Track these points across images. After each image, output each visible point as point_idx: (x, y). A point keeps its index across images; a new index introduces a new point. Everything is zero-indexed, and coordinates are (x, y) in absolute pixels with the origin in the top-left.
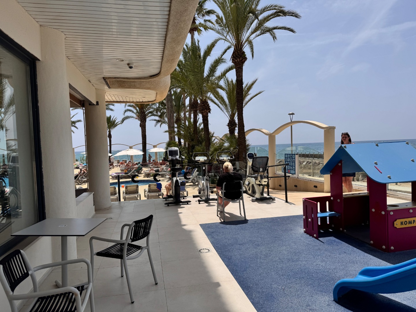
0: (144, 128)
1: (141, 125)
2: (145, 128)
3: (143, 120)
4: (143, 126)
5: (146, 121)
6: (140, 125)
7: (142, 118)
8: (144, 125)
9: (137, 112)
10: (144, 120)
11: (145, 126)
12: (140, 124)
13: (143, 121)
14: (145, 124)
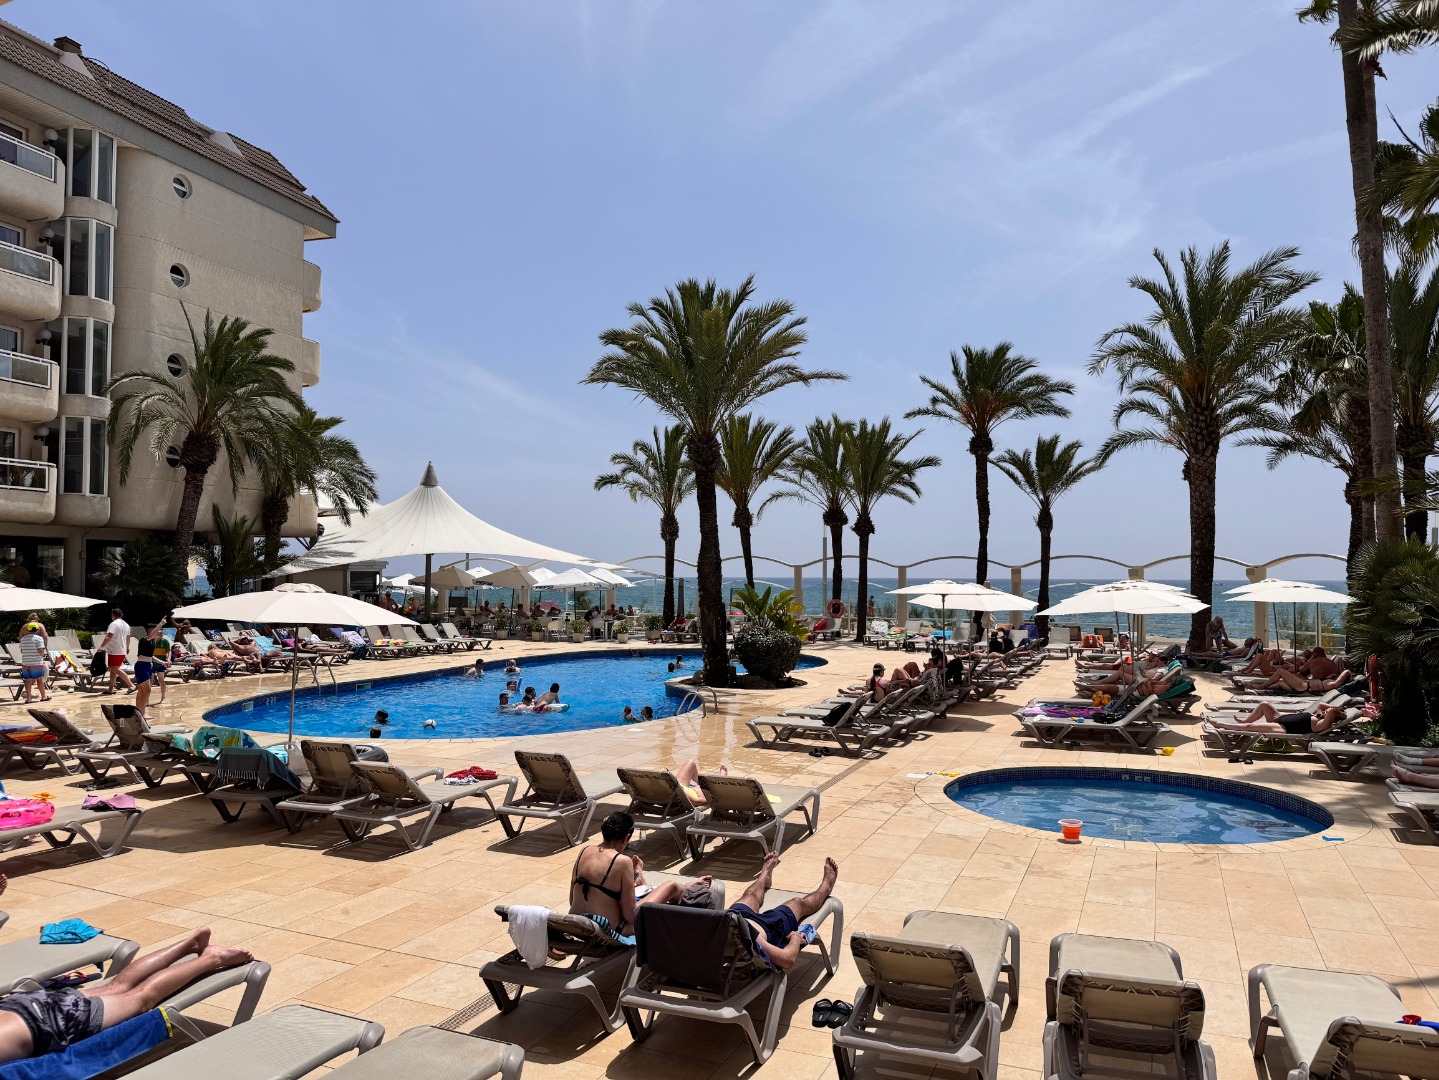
0: (1206, 483)
1: (1188, 472)
2: (1211, 480)
3: (1201, 445)
4: (1201, 477)
5: (1216, 448)
6: (1184, 471)
7: (1201, 433)
8: (1206, 465)
9: (1175, 410)
10: (1208, 444)
11: (1213, 471)
12: (1187, 465)
13: (1204, 450)
14: (1214, 464)
